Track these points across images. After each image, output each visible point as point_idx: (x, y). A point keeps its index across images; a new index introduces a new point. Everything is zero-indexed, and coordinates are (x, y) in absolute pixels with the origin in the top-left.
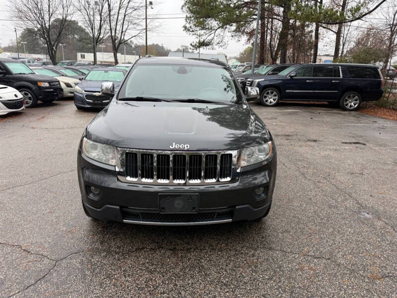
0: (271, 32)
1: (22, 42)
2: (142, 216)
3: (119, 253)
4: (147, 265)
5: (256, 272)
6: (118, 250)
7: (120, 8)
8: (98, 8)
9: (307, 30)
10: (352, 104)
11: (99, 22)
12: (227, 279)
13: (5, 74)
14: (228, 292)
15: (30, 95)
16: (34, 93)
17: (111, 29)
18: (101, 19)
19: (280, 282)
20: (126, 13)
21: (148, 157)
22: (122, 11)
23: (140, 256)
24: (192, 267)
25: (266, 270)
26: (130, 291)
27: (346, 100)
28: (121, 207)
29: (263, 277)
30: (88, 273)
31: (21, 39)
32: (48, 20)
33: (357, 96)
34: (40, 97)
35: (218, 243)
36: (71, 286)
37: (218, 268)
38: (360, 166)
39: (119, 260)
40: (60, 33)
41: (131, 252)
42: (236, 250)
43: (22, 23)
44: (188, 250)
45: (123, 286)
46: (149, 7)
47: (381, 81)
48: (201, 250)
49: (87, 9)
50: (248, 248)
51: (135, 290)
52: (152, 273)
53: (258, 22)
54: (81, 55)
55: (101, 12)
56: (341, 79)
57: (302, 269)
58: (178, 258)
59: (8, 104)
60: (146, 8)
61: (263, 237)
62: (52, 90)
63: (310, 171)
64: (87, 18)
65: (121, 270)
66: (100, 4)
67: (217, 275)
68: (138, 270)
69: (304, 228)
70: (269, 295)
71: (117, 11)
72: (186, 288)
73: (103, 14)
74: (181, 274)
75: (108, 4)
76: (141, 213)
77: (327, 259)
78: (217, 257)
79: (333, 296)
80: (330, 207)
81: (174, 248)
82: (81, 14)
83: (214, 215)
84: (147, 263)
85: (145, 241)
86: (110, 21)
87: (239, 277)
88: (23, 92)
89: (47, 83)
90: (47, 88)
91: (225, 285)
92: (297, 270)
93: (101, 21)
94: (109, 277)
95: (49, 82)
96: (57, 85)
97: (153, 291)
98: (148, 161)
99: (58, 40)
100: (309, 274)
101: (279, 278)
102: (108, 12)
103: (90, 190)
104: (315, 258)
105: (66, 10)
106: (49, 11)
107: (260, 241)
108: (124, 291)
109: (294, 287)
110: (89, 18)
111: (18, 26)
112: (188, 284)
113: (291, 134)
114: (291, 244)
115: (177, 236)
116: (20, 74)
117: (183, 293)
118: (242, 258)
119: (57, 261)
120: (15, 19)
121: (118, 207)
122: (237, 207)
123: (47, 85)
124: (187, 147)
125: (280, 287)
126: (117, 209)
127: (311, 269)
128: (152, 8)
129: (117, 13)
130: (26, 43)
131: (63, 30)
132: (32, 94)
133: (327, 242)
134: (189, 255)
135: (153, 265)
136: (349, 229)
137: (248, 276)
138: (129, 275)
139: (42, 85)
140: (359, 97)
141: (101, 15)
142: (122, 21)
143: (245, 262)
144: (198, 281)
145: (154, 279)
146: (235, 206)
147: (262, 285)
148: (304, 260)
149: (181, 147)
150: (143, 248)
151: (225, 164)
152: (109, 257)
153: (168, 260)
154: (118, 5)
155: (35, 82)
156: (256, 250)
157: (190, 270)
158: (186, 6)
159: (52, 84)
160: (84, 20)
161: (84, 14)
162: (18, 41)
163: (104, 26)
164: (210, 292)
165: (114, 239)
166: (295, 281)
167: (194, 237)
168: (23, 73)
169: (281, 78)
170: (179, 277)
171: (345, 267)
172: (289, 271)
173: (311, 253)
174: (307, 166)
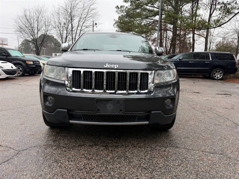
0: (166, 39)
1: (21, 47)
2: (83, 117)
3: (65, 148)
4: (86, 155)
5: (168, 161)
6: (65, 146)
7: (78, 26)
8: (65, 27)
9: (187, 36)
10: (219, 76)
11: (66, 34)
12: (146, 165)
13: (7, 56)
14: (147, 173)
15: (21, 69)
16: (24, 68)
17: (72, 38)
18: (67, 32)
19: (187, 167)
20: (82, 29)
21: (89, 73)
22: (79, 28)
23: (81, 150)
24: (120, 157)
25: (175, 160)
26: (71, 171)
27: (215, 74)
28: (68, 110)
29: (173, 164)
30: (41, 159)
31: (21, 46)
32: (37, 33)
33: (222, 71)
34: (27, 70)
35: (139, 143)
36: (27, 166)
37: (139, 158)
38: (231, 105)
39: (65, 151)
40: (43, 41)
41: (75, 147)
42: (152, 148)
43: (22, 34)
44: (117, 147)
45: (66, 168)
46: (95, 26)
47: (235, 62)
48: (126, 147)
49: (59, 27)
50: (160, 146)
51: (75, 170)
52: (89, 160)
53: (158, 33)
54: (55, 54)
55: (67, 29)
56: (211, 61)
57: (202, 160)
58: (109, 151)
59: (7, 72)
60: (93, 26)
61: (171, 141)
62: (35, 66)
63: (198, 107)
64: (59, 32)
65: (66, 158)
66: (67, 24)
67: (137, 162)
68: (79, 158)
69: (199, 136)
70: (180, 176)
71: (76, 28)
72: (114, 170)
73: (68, 30)
74: (111, 161)
75: (72, 24)
76: (82, 115)
77: (220, 154)
78: (138, 151)
79: (230, 178)
80: (215, 125)
81: (106, 145)
82: (56, 30)
83: (136, 118)
84: (86, 154)
85: (86, 141)
86: (72, 33)
87: (155, 164)
88: (17, 67)
89: (32, 62)
90: (31, 65)
91: (144, 168)
92: (199, 160)
93: (67, 34)
94: (56, 161)
95: (33, 62)
96: (38, 64)
97: (89, 171)
98: (89, 77)
99: (42, 45)
100: (208, 163)
101: (186, 165)
102: (71, 29)
103: (47, 100)
104: (211, 153)
105: (47, 27)
106: (38, 28)
107: (169, 142)
108: (67, 170)
109: (198, 171)
110: (60, 32)
111: (19, 36)
112: (116, 168)
113: (183, 89)
114: (191, 145)
115: (108, 138)
116: (16, 56)
117: (112, 173)
118: (156, 152)
119: (19, 151)
120: (18, 33)
121: (66, 110)
122: (152, 112)
123: (32, 63)
124: (116, 66)
125: (187, 171)
126: (65, 111)
127: (209, 160)
128: (97, 27)
129: (76, 29)
130: (23, 47)
131: (45, 39)
132: (22, 68)
133: (218, 144)
134: (117, 149)
135: (90, 155)
136: (232, 137)
137: (162, 163)
138: (72, 161)
139: (29, 63)
140: (222, 72)
141: (67, 30)
142: (79, 34)
143: (159, 155)
144: (124, 166)
145: (90, 163)
146: (150, 112)
147: (173, 169)
148: (203, 154)
149: (112, 66)
150: (83, 145)
151: (143, 81)
152: (58, 150)
153: (102, 152)
154: (77, 25)
155: (24, 61)
156: (166, 148)
157: (118, 159)
158: (116, 24)
159: (35, 63)
160: (57, 33)
161: (57, 30)
162: (19, 47)
163: (69, 37)
164: (133, 173)
165: (63, 140)
166: (198, 167)
167: (120, 139)
168: (18, 56)
169: (174, 61)
170: (110, 163)
171: (235, 159)
172: (193, 161)
173: (207, 150)
174: (196, 104)
